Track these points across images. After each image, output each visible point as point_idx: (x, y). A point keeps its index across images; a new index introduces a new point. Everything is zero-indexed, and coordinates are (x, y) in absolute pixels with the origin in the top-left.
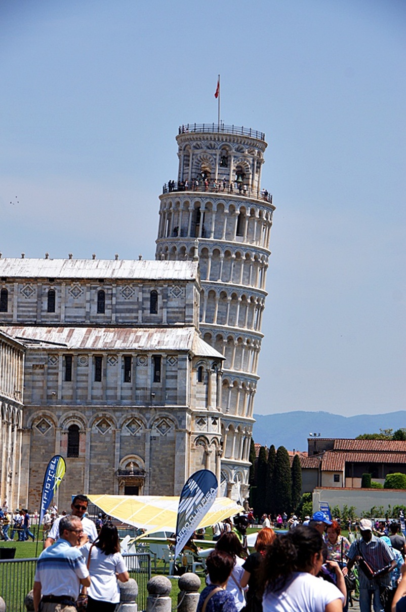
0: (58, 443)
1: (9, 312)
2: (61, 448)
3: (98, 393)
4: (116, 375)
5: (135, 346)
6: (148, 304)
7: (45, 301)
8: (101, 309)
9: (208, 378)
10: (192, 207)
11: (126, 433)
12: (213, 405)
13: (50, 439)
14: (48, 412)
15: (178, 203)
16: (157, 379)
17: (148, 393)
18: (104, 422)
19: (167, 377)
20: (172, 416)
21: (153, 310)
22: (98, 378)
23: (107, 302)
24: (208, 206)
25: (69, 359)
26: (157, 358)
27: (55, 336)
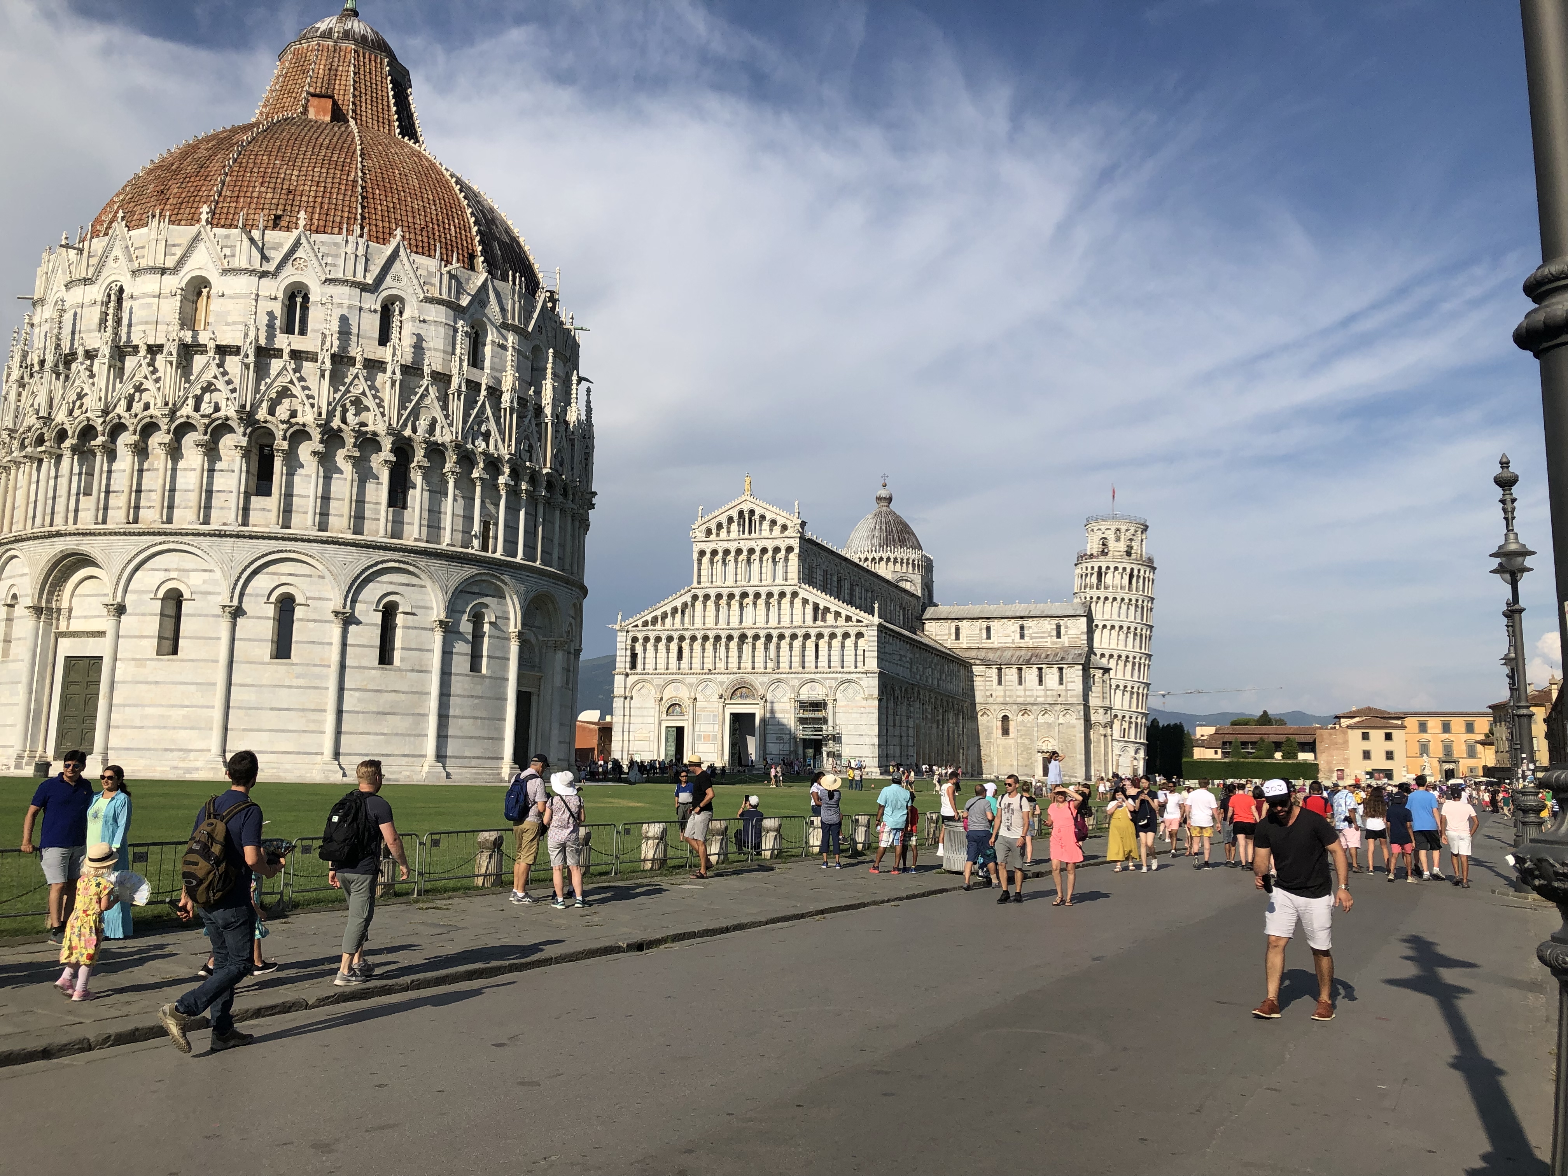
0: (995, 728)
1: (961, 641)
2: (997, 731)
3: (1022, 693)
4: (1032, 681)
5: (1046, 661)
6: (1054, 633)
7: (984, 632)
8: (1022, 636)
9: (1100, 683)
10: (1096, 569)
11: (1041, 720)
13: (990, 724)
14: (988, 707)
15: (1087, 568)
17: (1055, 693)
18: (1025, 713)
19: (1068, 682)
21: (1059, 636)
22: (1020, 683)
23: (1026, 632)
24: (1108, 568)
25: (1000, 669)
26: (1061, 669)
27: (991, 656)
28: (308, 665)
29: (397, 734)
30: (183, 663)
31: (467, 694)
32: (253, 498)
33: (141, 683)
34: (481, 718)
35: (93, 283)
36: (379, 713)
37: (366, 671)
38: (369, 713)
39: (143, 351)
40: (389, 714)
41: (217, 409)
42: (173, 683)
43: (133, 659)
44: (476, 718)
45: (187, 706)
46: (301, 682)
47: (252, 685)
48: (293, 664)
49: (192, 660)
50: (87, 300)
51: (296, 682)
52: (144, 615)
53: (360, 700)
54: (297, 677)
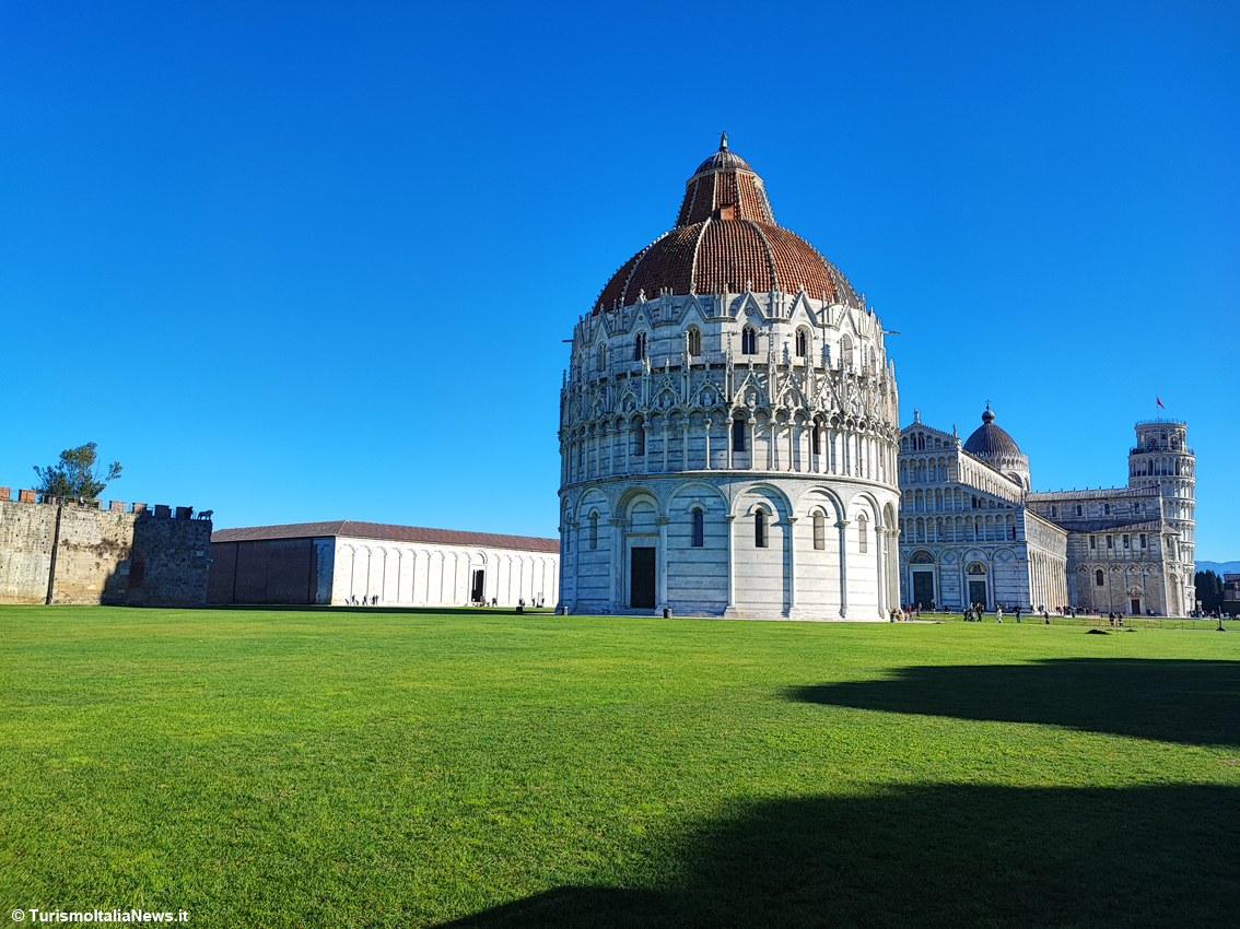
0: (1091, 579)
1: (1057, 517)
2: (1093, 582)
3: (1112, 554)
4: (1120, 545)
6: (1134, 509)
7: (1076, 510)
8: (1107, 513)
9: (1173, 545)
10: (1147, 460)
11: (1129, 573)
12: (1177, 558)
13: (1086, 577)
15: (1139, 459)
16: (1143, 546)
17: (1140, 553)
18: (1116, 568)
19: (1150, 545)
20: (1155, 564)
21: (1137, 512)
22: (1110, 547)
23: (1110, 509)
24: (1157, 459)
26: (1143, 537)
27: (1083, 527)
32: (736, 453)
33: (685, 563)
35: (627, 333)
36: (816, 579)
39: (667, 371)
41: (714, 402)
42: (702, 563)
45: (712, 576)
47: (748, 564)
50: (624, 343)
51: (771, 561)
52: (682, 523)
53: (806, 571)
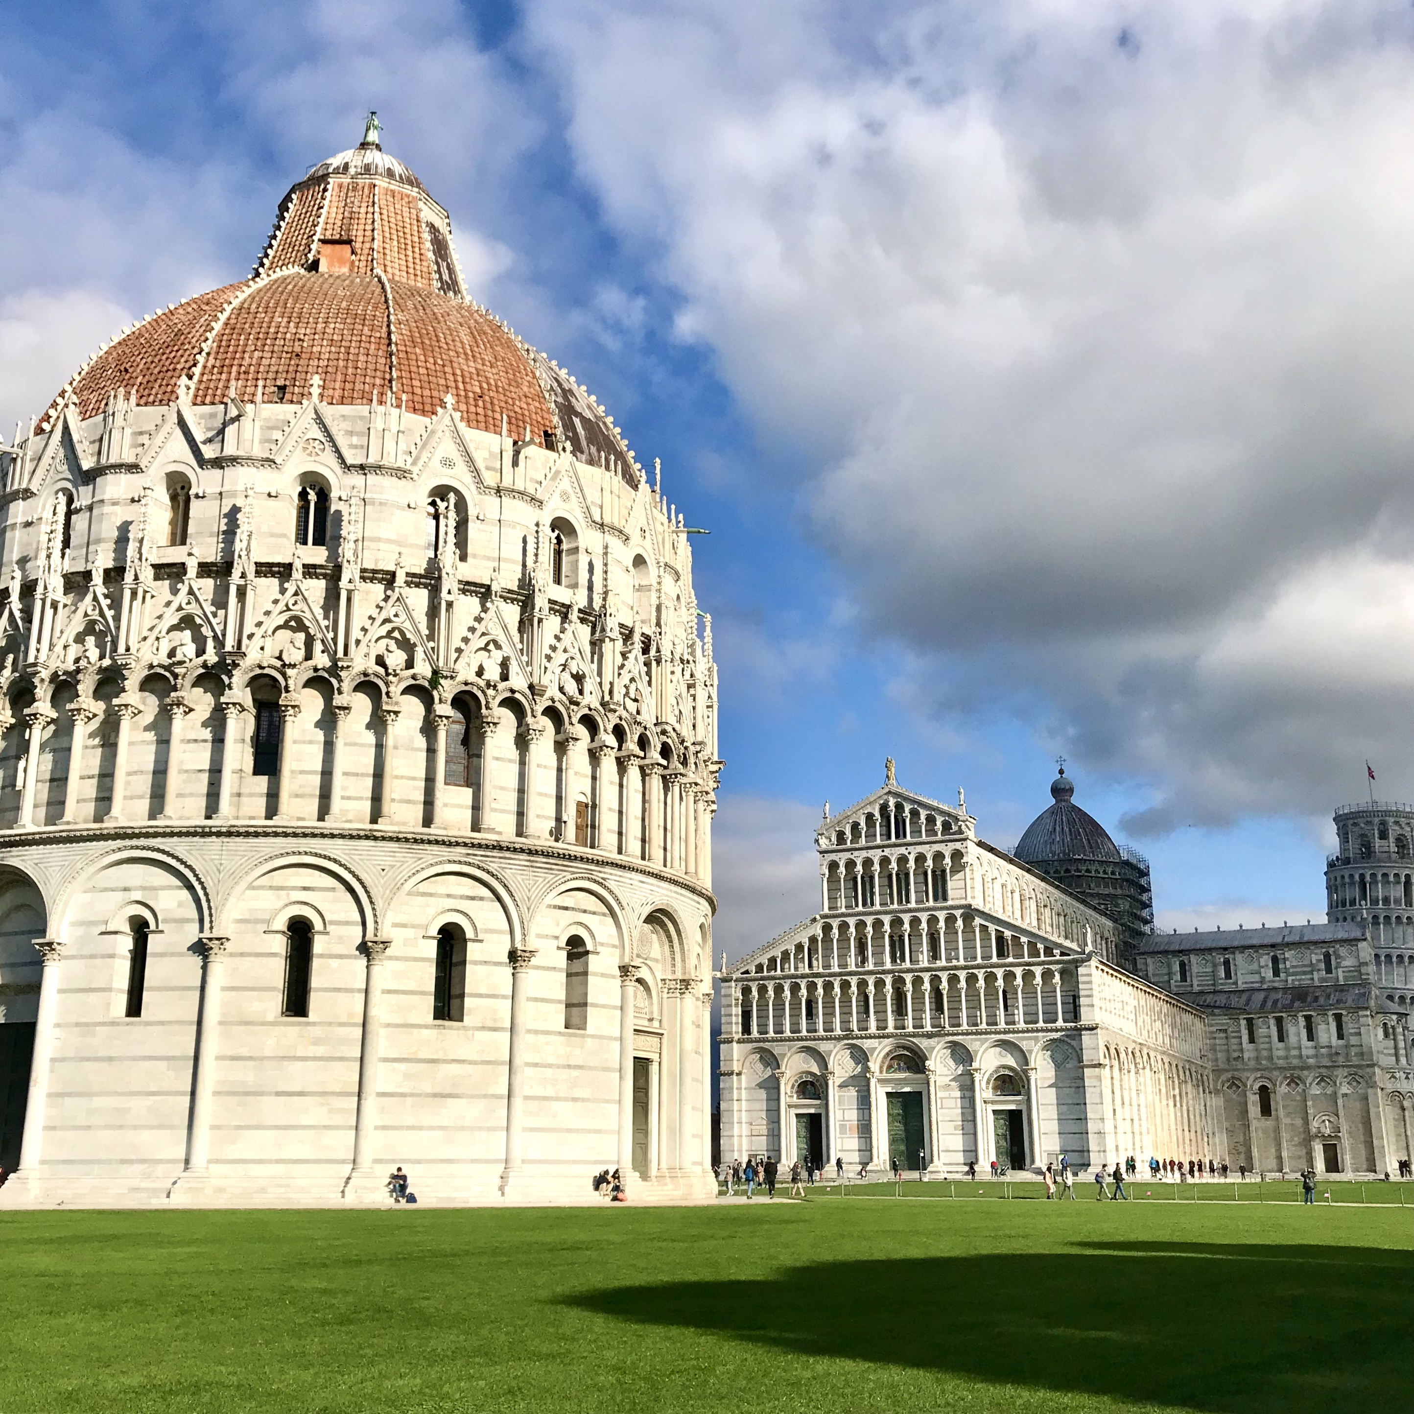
0: (1250, 1104)
2: (1254, 1110)
3: (1285, 1053)
4: (1299, 1034)
5: (1314, 1006)
6: (1322, 966)
8: (1276, 973)
9: (1394, 1034)
10: (1357, 877)
11: (1317, 1091)
12: (1404, 1059)
13: (1242, 1099)
14: (1236, 1074)
15: (1343, 877)
16: (1340, 1036)
17: (1334, 1050)
18: (1292, 1081)
19: (1350, 1034)
20: (1360, 1072)
21: (1329, 970)
22: (1281, 1039)
23: (1281, 966)
24: (1373, 875)
25: (1250, 1022)
26: (1338, 1018)
27: (1234, 1001)
28: (330, 1024)
29: (462, 1128)
30: (149, 1028)
31: (560, 1062)
33: (88, 1059)
34: (583, 1100)
36: (435, 1095)
37: (416, 1031)
38: (419, 1095)
39: (98, 579)
40: (450, 1096)
41: (200, 652)
42: (134, 1059)
43: (77, 1025)
44: (575, 1100)
45: (153, 1094)
46: (320, 1051)
47: (250, 1058)
48: (308, 1024)
49: (162, 1023)
51: (312, 1051)
52: (92, 957)
53: (407, 1076)
54: (316, 1042)
